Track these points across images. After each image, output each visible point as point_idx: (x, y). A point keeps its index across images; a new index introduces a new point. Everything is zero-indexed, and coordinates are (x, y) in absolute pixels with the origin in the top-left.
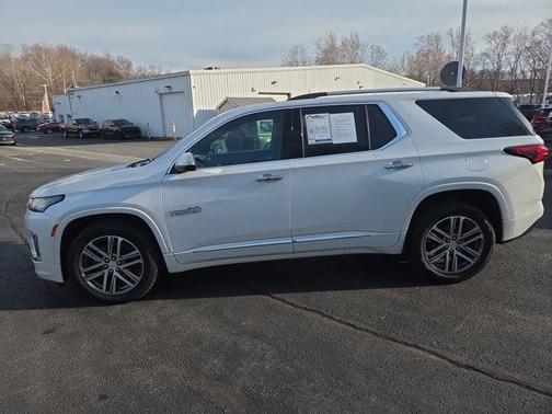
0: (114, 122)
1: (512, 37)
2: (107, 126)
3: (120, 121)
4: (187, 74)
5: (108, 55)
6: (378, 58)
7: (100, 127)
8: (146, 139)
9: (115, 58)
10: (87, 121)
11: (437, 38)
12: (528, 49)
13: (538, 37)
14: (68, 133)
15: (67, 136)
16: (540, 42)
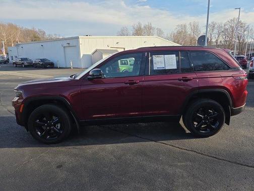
0: (41, 60)
1: (216, 26)
2: (37, 61)
3: (44, 59)
4: (78, 38)
5: (33, 28)
6: (160, 33)
7: (34, 62)
8: (57, 68)
9: (37, 30)
10: (26, 59)
11: (185, 26)
12: (223, 32)
13: (227, 27)
14: (16, 65)
15: (16, 66)
16: (227, 29)
